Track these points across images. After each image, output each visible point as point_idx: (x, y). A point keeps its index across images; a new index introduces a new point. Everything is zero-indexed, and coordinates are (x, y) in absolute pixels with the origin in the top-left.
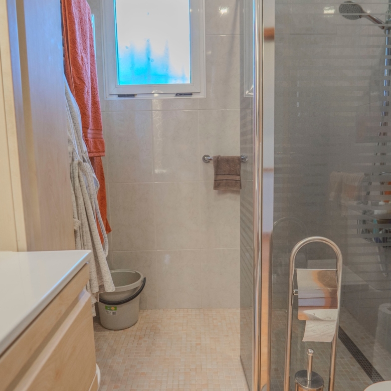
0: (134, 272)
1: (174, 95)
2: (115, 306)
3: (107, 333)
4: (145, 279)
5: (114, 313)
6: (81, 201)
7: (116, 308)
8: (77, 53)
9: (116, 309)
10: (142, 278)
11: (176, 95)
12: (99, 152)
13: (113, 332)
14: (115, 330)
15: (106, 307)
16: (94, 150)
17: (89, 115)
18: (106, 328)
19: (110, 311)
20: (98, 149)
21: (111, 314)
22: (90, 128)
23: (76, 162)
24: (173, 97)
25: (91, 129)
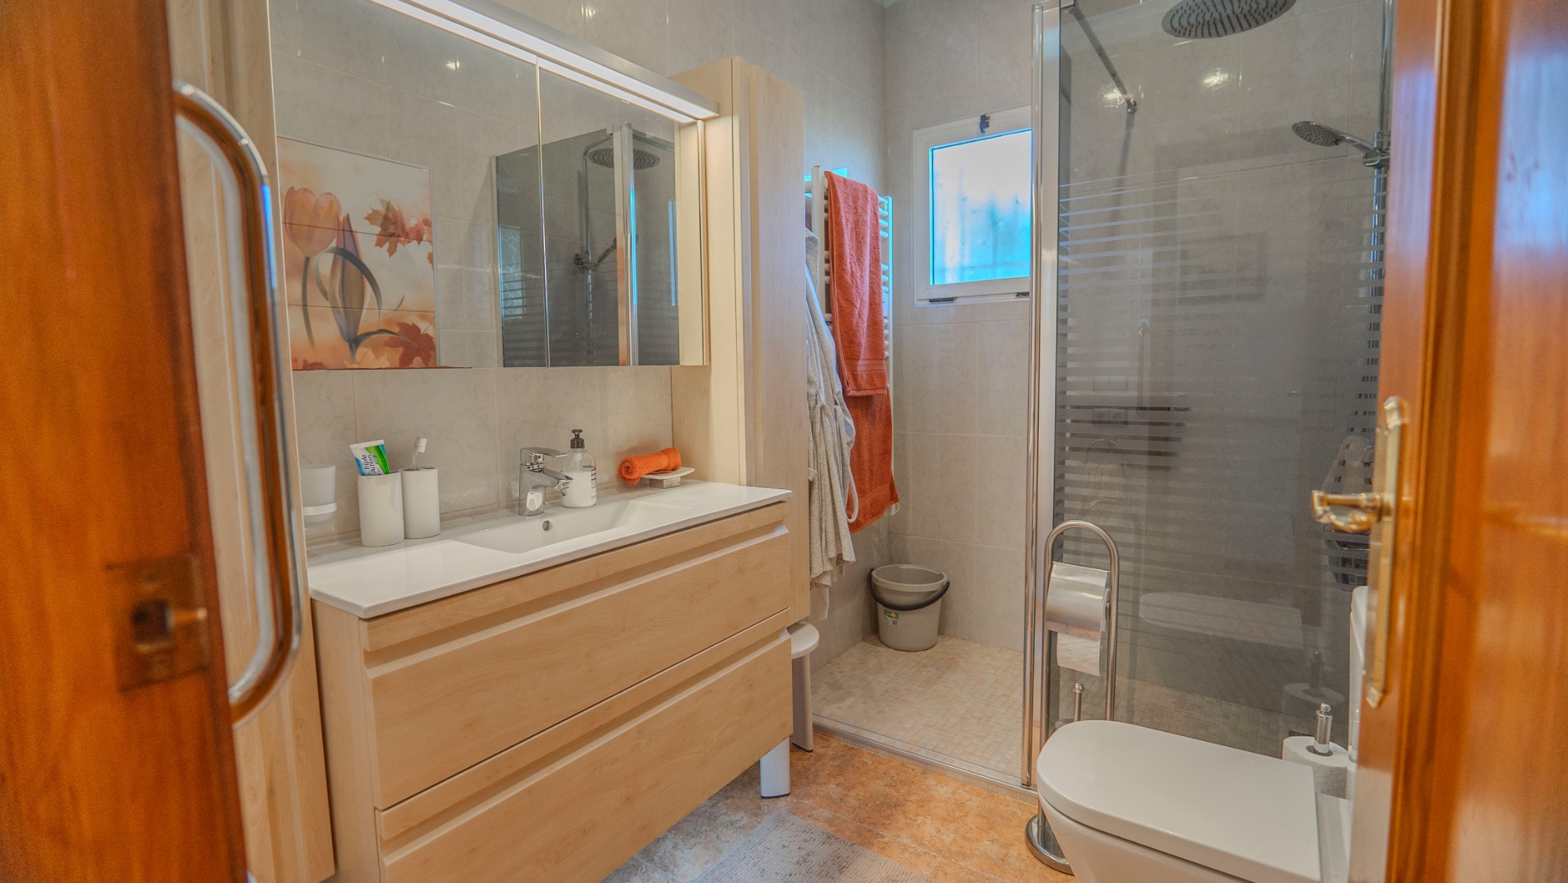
0: (938, 573)
1: (1014, 296)
2: (898, 612)
3: (883, 649)
4: (948, 584)
5: (894, 623)
6: (822, 450)
7: (897, 614)
8: (844, 270)
9: (897, 617)
10: (944, 580)
11: (1017, 296)
12: (876, 389)
13: (892, 650)
14: (895, 649)
15: (885, 610)
16: (867, 387)
17: (860, 344)
18: (884, 644)
19: (890, 618)
20: (875, 385)
21: (891, 623)
22: (862, 357)
23: (819, 406)
24: (1013, 298)
25: (864, 359)
